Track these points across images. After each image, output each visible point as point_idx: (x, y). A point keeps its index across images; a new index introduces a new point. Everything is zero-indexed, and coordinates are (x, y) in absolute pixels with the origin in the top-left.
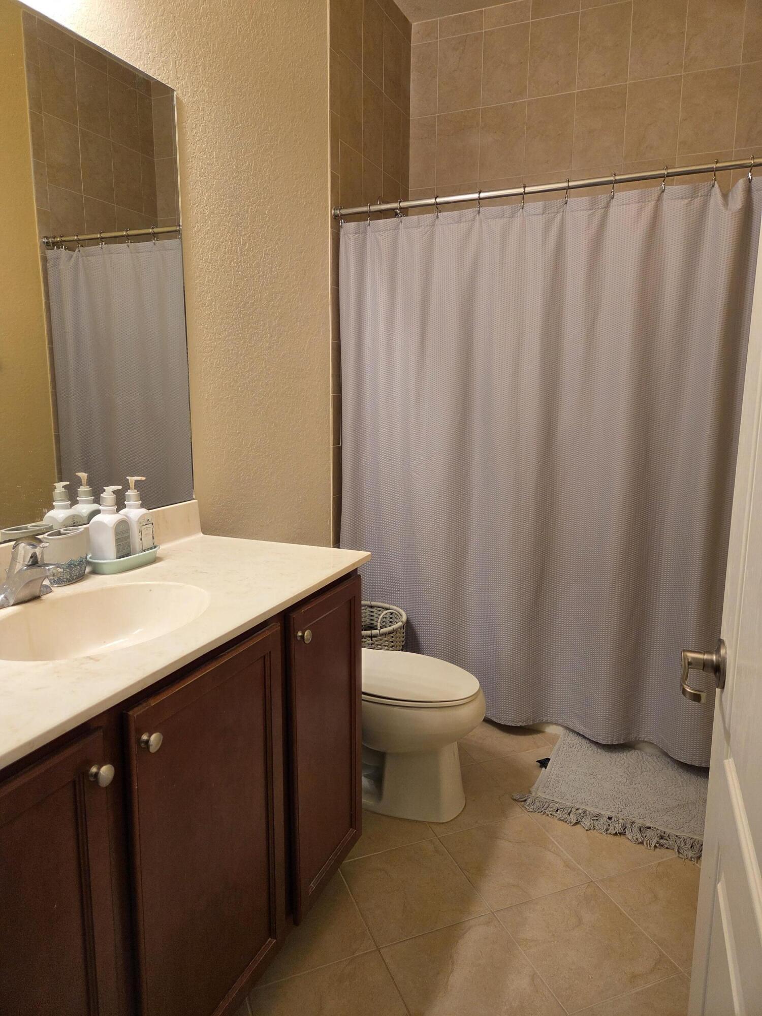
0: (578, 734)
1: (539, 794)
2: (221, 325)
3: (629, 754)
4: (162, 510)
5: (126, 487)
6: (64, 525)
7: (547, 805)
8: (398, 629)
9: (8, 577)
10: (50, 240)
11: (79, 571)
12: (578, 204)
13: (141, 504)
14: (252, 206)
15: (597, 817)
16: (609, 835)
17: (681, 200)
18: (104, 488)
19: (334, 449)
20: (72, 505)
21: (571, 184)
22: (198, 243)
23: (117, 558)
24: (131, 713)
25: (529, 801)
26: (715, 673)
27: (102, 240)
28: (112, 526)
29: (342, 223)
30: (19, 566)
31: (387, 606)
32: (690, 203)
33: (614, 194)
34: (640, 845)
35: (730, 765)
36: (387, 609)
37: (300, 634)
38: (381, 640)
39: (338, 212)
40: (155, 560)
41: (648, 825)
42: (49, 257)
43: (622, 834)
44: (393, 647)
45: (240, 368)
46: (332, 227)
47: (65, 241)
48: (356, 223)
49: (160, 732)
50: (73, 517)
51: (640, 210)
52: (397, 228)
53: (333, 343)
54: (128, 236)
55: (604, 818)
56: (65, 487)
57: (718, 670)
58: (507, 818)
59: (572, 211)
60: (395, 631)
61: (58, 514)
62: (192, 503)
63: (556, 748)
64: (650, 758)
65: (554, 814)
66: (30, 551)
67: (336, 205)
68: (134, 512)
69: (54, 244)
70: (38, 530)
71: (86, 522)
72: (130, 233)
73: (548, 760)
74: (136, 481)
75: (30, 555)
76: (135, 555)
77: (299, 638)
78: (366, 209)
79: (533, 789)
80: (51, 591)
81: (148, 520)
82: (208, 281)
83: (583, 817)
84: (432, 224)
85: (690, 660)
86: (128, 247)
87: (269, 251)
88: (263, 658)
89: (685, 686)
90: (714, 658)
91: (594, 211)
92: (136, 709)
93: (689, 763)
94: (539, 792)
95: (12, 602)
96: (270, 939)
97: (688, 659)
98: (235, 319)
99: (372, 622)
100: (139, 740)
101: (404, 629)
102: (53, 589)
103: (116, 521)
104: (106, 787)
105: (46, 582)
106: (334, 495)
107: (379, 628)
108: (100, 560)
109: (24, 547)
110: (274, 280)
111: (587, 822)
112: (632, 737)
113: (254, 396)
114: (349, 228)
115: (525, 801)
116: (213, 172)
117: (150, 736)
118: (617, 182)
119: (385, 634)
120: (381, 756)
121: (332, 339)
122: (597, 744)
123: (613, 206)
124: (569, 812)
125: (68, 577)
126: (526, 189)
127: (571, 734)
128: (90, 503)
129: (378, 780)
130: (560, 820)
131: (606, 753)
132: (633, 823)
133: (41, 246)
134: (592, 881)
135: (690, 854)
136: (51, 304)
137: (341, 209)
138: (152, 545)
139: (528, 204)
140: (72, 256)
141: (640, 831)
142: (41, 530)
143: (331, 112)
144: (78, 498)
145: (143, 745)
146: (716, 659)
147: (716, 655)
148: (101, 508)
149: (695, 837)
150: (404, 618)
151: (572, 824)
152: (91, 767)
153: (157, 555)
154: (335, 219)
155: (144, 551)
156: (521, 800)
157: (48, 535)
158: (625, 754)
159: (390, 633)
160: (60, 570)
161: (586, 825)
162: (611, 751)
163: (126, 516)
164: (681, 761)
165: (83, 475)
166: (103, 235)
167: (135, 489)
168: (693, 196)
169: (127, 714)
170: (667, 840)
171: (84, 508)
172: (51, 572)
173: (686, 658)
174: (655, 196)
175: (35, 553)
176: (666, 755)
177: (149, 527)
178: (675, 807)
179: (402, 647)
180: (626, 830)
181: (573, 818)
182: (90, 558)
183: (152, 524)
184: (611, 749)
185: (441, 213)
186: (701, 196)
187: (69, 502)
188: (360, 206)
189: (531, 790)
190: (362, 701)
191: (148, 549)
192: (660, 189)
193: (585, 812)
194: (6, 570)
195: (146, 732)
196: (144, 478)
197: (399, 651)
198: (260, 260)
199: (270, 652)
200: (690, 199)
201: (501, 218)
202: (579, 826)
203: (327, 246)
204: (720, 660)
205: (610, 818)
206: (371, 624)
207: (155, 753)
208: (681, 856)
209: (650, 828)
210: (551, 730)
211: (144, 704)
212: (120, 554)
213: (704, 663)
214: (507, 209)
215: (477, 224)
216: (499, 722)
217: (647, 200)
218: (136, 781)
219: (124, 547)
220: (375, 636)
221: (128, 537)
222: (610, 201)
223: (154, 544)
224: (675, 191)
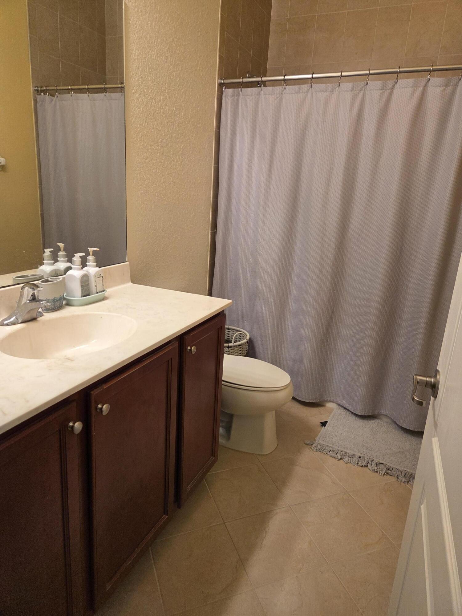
0: (345, 408)
1: (320, 441)
2: (147, 153)
3: (374, 421)
4: (108, 268)
5: (88, 254)
6: (50, 275)
7: (324, 448)
8: (244, 343)
9: (18, 307)
10: (39, 89)
11: (59, 304)
12: (375, 85)
13: (96, 265)
14: (169, 76)
15: (352, 456)
16: (358, 467)
17: (440, 87)
18: (75, 254)
19: (211, 233)
20: (54, 263)
21: (371, 72)
22: (135, 100)
23: (82, 297)
24: (92, 392)
25: (314, 445)
26: (432, 389)
27: (72, 90)
28: (79, 277)
29: (224, 89)
30: (24, 301)
31: (238, 329)
32: (445, 89)
33: (397, 80)
34: (376, 473)
35: (435, 441)
36: (238, 331)
37: (189, 348)
38: (233, 349)
39: (222, 81)
40: (104, 299)
41: (381, 462)
42: (38, 100)
43: (366, 466)
44: (240, 354)
45: (157, 182)
46: (218, 91)
47: (48, 90)
48: (233, 89)
49: (108, 404)
50: (56, 270)
51: (414, 92)
52: (259, 94)
53: (214, 166)
54: (88, 88)
55: (357, 457)
56: (50, 252)
57: (434, 388)
58: (301, 454)
59: (370, 90)
60: (242, 345)
61: (46, 268)
62: (126, 264)
63: (332, 415)
64: (385, 424)
65: (328, 453)
66: (31, 292)
67: (221, 77)
68: (92, 269)
69: (42, 91)
70: (35, 278)
71: (63, 274)
72: (90, 87)
73: (326, 422)
74: (94, 251)
75: (31, 294)
76: (92, 296)
77: (188, 351)
78: (240, 80)
79: (317, 439)
80: (43, 315)
81: (100, 275)
82: (140, 125)
83: (344, 456)
84: (281, 93)
85: (418, 381)
86: (88, 96)
87: (178, 106)
88: (167, 362)
89: (414, 396)
90: (433, 380)
91: (384, 90)
92: (95, 390)
93: (408, 428)
94: (320, 440)
95: (20, 321)
96: (164, 515)
97: (417, 380)
98: (155, 150)
99: (228, 338)
100: (96, 408)
101: (247, 343)
102: (44, 314)
103: (81, 275)
104: (77, 434)
105: (40, 310)
106: (210, 261)
107: (233, 342)
108: (72, 297)
109: (27, 289)
110: (180, 125)
111: (346, 459)
112: (376, 412)
113: (165, 199)
114: (229, 92)
115: (312, 445)
116: (146, 53)
117: (103, 406)
118: (400, 72)
119: (236, 346)
120: (231, 416)
121: (214, 164)
122: (356, 415)
123: (396, 88)
124: (336, 452)
125: (53, 307)
126: (342, 73)
127: (341, 408)
128: (66, 262)
129: (228, 430)
130: (331, 457)
131: (361, 420)
132: (373, 460)
133: (33, 92)
134: (347, 492)
135: (404, 479)
136: (39, 130)
137: (224, 79)
138: (102, 290)
139: (342, 84)
140: (52, 100)
141: (377, 465)
142: (36, 278)
143: (221, 14)
144: (58, 259)
145: (98, 410)
146: (434, 381)
147: (434, 378)
148: (72, 266)
149: (407, 470)
150: (248, 337)
151: (338, 459)
152: (70, 422)
153: (105, 296)
154: (220, 85)
155: (98, 293)
156: (310, 444)
157: (41, 282)
158: (371, 421)
159: (239, 345)
160: (49, 304)
161: (346, 460)
162: (363, 419)
163: (87, 272)
164: (404, 427)
165: (61, 245)
166: (73, 87)
167: (93, 255)
168: (447, 85)
169: (90, 393)
170: (391, 471)
171: (62, 265)
172: (44, 305)
173: (416, 379)
174: (423, 83)
175: (34, 293)
176: (395, 423)
177: (101, 279)
178: (398, 452)
179: (245, 354)
180: (369, 464)
181: (339, 456)
182: (66, 296)
183: (103, 277)
184: (364, 418)
185: (287, 86)
186: (452, 85)
187: (53, 261)
188: (236, 78)
189: (316, 439)
190: (223, 386)
191: (100, 292)
192: (427, 79)
193: (346, 453)
194: (16, 302)
195: (100, 403)
196: (98, 249)
197: (244, 356)
198: (173, 112)
199: (172, 358)
200: (445, 87)
201: (325, 92)
202: (341, 461)
203: (214, 104)
204: (436, 381)
205: (360, 457)
206: (228, 339)
207: (105, 415)
208: (398, 480)
209: (382, 464)
210: (329, 405)
211: (100, 388)
212: (84, 295)
213: (426, 383)
214: (330, 86)
215: (310, 95)
216: (299, 399)
217: (418, 86)
218: (94, 430)
219: (86, 291)
220: (231, 347)
221: (88, 284)
222: (395, 84)
223: (103, 289)
224: (436, 81)
